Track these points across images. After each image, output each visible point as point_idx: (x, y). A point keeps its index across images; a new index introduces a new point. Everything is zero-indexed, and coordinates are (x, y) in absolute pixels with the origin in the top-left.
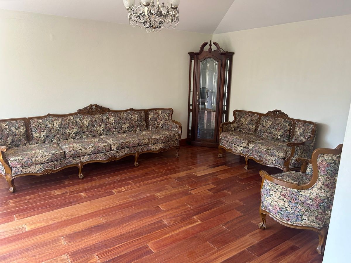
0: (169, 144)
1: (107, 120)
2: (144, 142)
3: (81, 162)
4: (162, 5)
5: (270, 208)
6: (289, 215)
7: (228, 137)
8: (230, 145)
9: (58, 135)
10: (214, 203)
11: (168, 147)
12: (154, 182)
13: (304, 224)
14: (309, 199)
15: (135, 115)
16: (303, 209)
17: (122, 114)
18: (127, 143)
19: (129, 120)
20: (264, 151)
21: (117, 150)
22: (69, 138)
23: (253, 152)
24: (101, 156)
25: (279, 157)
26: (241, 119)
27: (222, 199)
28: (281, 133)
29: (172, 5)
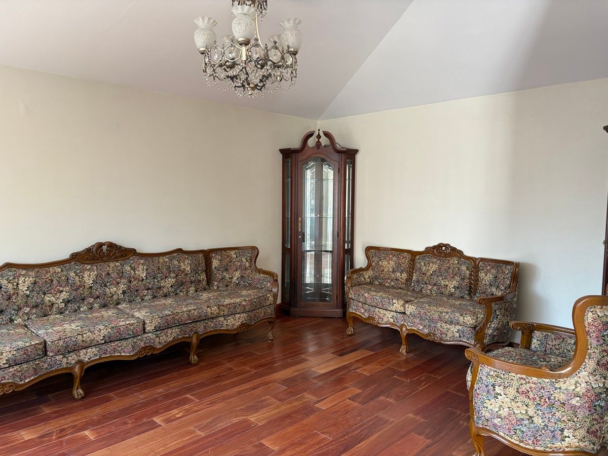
0: (257, 315)
1: (132, 271)
2: (209, 314)
3: (80, 362)
4: (273, 44)
5: (497, 421)
6: (537, 431)
7: (366, 295)
8: (369, 310)
9: (27, 307)
10: (370, 423)
11: (255, 320)
12: (240, 393)
13: (567, 447)
14: (575, 396)
15: (187, 261)
16: (563, 416)
17: (161, 260)
18: (177, 317)
19: (174, 271)
20: (436, 316)
21: (157, 331)
22: (50, 313)
23: (415, 320)
24: (123, 347)
25: (464, 325)
26: (380, 262)
27: (381, 414)
28: (455, 283)
29: (288, 47)
